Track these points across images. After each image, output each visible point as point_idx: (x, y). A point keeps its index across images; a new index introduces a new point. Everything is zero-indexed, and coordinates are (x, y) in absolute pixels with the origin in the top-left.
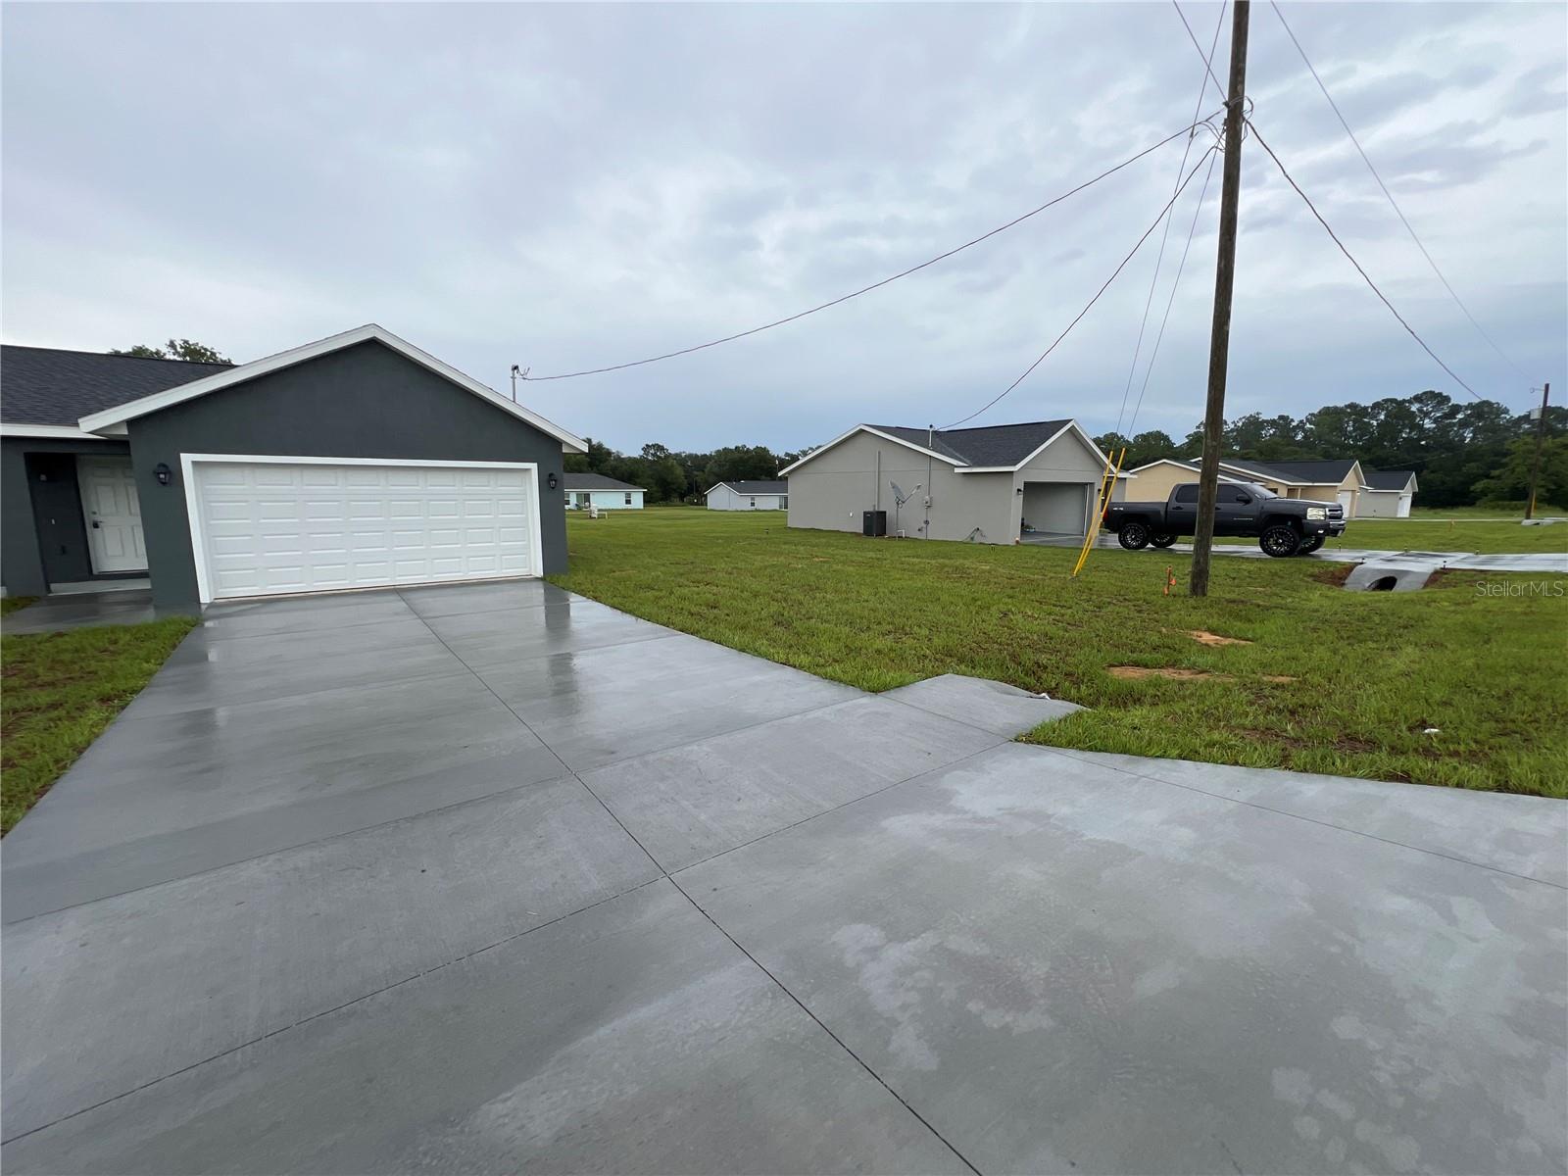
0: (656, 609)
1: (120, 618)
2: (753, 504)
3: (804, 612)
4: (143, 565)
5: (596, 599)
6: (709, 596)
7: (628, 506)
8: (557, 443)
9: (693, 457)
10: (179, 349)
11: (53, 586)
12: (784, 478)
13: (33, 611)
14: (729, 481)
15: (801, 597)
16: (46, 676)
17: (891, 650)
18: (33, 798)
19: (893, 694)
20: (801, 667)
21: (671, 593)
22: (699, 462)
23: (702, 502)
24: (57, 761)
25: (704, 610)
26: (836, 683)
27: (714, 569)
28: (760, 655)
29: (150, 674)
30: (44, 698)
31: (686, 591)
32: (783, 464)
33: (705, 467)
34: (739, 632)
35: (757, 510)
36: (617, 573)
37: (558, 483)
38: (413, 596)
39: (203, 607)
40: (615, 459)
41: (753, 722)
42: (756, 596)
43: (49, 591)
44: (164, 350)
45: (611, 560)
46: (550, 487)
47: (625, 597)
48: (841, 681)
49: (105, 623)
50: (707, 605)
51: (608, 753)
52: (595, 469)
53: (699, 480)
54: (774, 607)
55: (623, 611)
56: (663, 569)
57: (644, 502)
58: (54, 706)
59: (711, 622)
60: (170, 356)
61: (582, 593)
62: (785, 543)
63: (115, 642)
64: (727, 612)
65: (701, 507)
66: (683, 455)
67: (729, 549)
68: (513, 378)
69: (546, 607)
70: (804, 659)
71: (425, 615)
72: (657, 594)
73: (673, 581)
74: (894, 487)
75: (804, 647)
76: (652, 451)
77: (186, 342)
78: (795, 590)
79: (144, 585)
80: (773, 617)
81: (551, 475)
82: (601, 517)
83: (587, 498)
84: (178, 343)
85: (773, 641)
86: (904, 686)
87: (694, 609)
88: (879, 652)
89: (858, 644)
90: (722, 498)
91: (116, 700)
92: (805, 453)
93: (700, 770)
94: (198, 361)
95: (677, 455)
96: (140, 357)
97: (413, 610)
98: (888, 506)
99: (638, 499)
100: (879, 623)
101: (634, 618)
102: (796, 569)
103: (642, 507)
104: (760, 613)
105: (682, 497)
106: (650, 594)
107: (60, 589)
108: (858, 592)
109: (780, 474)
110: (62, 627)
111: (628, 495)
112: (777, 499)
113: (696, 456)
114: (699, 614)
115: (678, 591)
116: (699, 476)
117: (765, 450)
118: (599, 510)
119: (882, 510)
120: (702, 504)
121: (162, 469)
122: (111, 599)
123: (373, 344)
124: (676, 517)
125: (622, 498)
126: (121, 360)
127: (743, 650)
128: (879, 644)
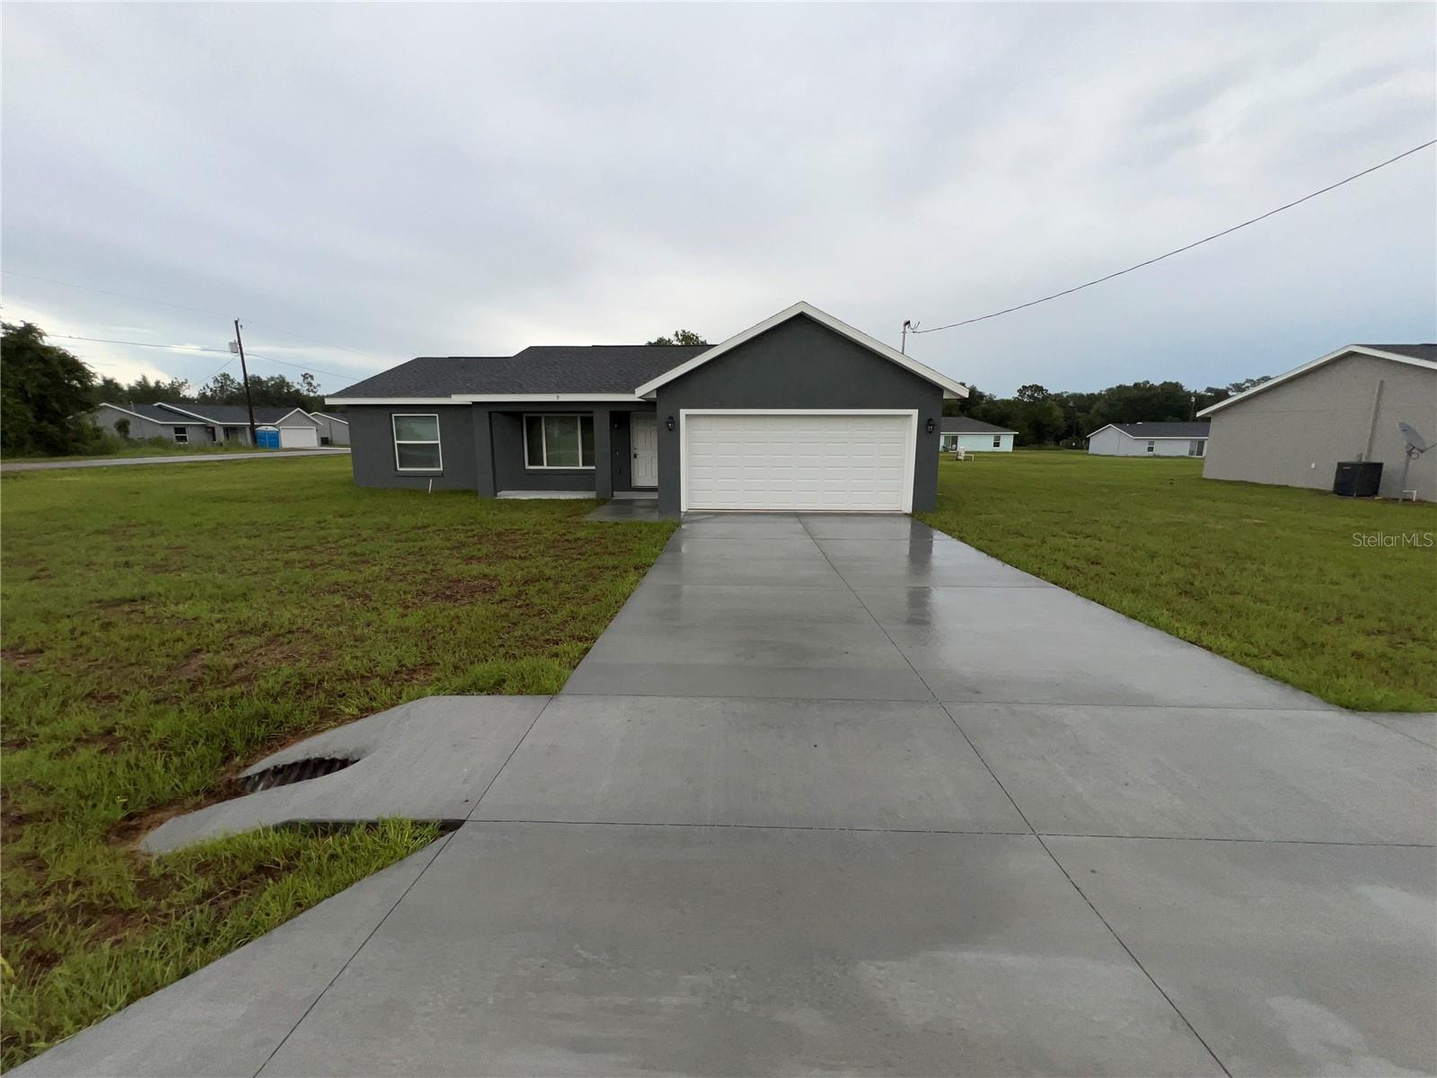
0: (1025, 556)
1: (642, 516)
2: (1150, 449)
3: (1224, 584)
4: (654, 483)
5: (962, 539)
6: (1089, 550)
7: (997, 449)
8: (938, 389)
9: (1078, 398)
10: (680, 337)
11: (615, 493)
12: (1207, 419)
13: (606, 508)
14: (1121, 423)
15: (1222, 566)
16: (611, 549)
17: (1383, 656)
18: (607, 622)
19: (1384, 718)
20: (1220, 652)
21: (1044, 542)
22: (1084, 403)
23: (1083, 444)
24: (616, 602)
25: (1082, 564)
26: (1278, 683)
27: (1097, 521)
28: (1157, 626)
29: (656, 556)
30: (610, 561)
31: (1060, 542)
32: (1202, 401)
33: (1090, 407)
34: (1130, 595)
35: (1155, 456)
36: (983, 516)
37: (935, 427)
38: (809, 519)
39: (682, 514)
40: (988, 402)
41: (1146, 701)
42: (1152, 557)
43: (613, 496)
44: (673, 338)
45: (977, 503)
46: (927, 430)
47: (991, 541)
48: (1286, 682)
49: (637, 519)
50: (1087, 559)
51: (973, 690)
52: (966, 412)
53: (1081, 422)
54: (1179, 573)
55: (988, 554)
56: (1034, 515)
57: (1014, 445)
58: (615, 568)
59: (1092, 579)
60: (675, 343)
61: (949, 532)
62: (1197, 497)
63: (640, 532)
64: (1113, 570)
65: (1082, 451)
66: (1065, 395)
67: (1116, 500)
68: (905, 332)
69: (911, 541)
70: (1224, 642)
71: (818, 537)
72: (1027, 541)
73: (1045, 529)
74: (1405, 429)
75: (1225, 628)
76: (1029, 393)
77: (684, 331)
78: (1212, 556)
79: (654, 496)
80: (1177, 584)
81: (930, 420)
82: (966, 459)
83: (955, 440)
84: (680, 332)
85: (1177, 614)
86: (1409, 711)
87: (1070, 562)
88: (1358, 655)
89: (1319, 638)
90: (1109, 442)
91: (642, 569)
92: (1239, 388)
93: (1075, 736)
94: (691, 345)
95: (1057, 395)
96: (661, 345)
97: (808, 532)
98: (1390, 456)
99: (1007, 443)
100: (1361, 616)
101: (1000, 563)
102: (1215, 531)
103: (1011, 450)
104: (1158, 577)
105: (1058, 440)
106: (1019, 541)
107: (619, 495)
108: (1320, 569)
109: (1199, 414)
110: (617, 519)
111: (998, 438)
112: (1188, 443)
113: (1081, 396)
114: (1076, 568)
115: (1052, 541)
116: (1081, 417)
117: (1177, 386)
118: (966, 452)
119: (1375, 459)
120: (1082, 448)
121: (670, 420)
122: (639, 504)
123: (802, 317)
124: (1051, 461)
125: (991, 440)
126: (653, 349)
127: (1133, 617)
128: (1360, 644)
